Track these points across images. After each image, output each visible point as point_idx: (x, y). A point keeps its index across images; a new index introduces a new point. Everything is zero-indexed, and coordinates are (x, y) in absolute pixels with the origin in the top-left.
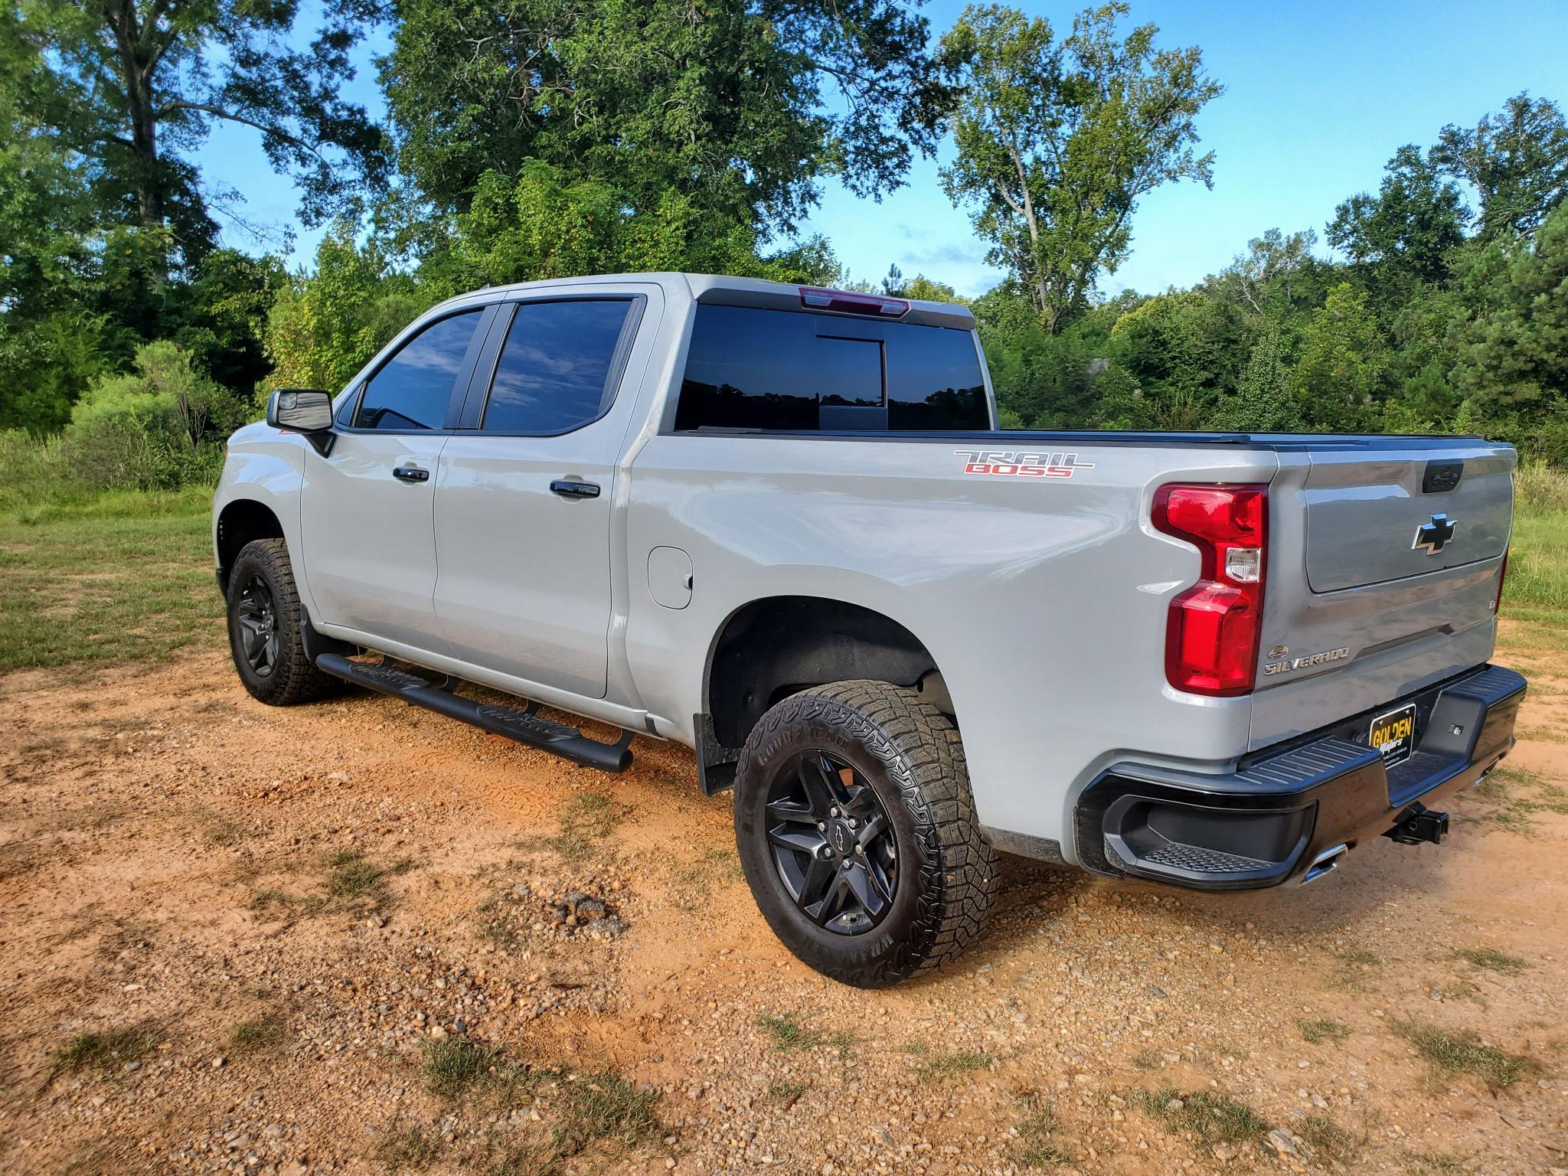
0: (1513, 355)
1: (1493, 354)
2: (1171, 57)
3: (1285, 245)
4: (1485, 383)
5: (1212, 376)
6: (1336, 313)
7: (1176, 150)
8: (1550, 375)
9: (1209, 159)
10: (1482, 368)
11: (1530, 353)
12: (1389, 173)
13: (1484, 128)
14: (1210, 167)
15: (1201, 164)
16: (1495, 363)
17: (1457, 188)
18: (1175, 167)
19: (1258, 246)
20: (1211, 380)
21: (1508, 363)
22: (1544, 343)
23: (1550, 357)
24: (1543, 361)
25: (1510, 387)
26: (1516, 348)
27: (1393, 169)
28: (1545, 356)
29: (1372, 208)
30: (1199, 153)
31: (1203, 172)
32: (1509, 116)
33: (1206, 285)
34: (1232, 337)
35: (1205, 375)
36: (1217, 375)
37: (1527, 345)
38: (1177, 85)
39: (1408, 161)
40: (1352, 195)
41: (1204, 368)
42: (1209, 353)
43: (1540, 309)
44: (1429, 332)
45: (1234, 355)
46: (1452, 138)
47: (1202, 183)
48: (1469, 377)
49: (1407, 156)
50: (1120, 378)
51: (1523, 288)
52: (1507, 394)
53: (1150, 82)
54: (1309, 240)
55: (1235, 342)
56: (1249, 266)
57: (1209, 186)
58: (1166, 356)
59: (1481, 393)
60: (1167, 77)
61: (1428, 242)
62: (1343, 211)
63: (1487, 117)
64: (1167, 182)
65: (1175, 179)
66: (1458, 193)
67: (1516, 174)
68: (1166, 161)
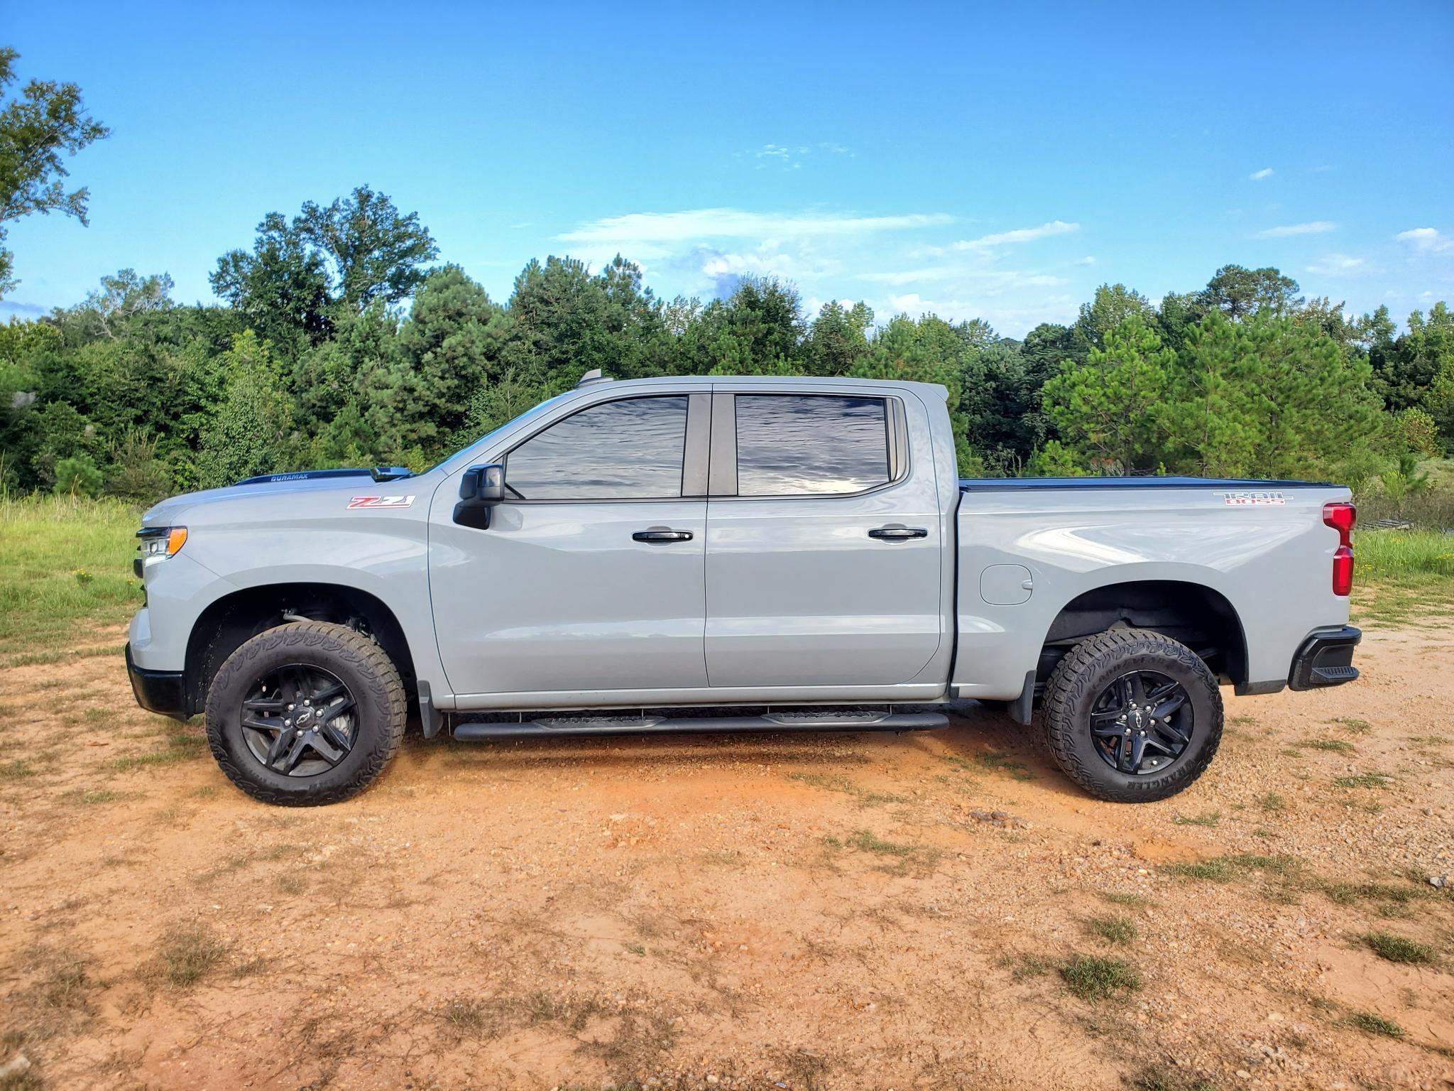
0: (414, 400)
1: (398, 398)
2: (45, 88)
3: (141, 286)
4: (396, 422)
5: (139, 413)
6: (245, 356)
7: (43, 180)
8: (442, 417)
9: (82, 194)
10: (392, 410)
11: (426, 399)
12: (260, 234)
13: (335, 208)
14: (83, 203)
15: (72, 198)
16: (401, 405)
17: (322, 256)
18: (45, 198)
19: (115, 284)
20: (141, 416)
21: (412, 407)
22: (436, 391)
23: (441, 402)
24: (435, 406)
25: (414, 425)
26: (416, 394)
27: (264, 232)
28: (437, 401)
29: (249, 264)
30: (69, 187)
31: (76, 205)
32: (354, 202)
33: (54, 318)
34: (158, 376)
35: (132, 412)
36: (146, 412)
37: (424, 393)
38: (57, 118)
39: (276, 226)
40: (231, 249)
41: (132, 405)
42: (137, 390)
43: (428, 363)
44: (331, 377)
45: (161, 393)
46: (312, 211)
47: (75, 218)
48: (382, 417)
49: (274, 222)
50: (66, 414)
51: (411, 346)
52: (413, 431)
53: (23, 108)
54: (165, 284)
55: (160, 380)
56: (104, 302)
57: (84, 221)
58: (84, 391)
59: (394, 430)
60: (44, 107)
61: (305, 299)
62: (223, 262)
63: (338, 200)
64: (36, 213)
65: (44, 210)
66: (324, 260)
67: (366, 250)
68: (32, 190)
